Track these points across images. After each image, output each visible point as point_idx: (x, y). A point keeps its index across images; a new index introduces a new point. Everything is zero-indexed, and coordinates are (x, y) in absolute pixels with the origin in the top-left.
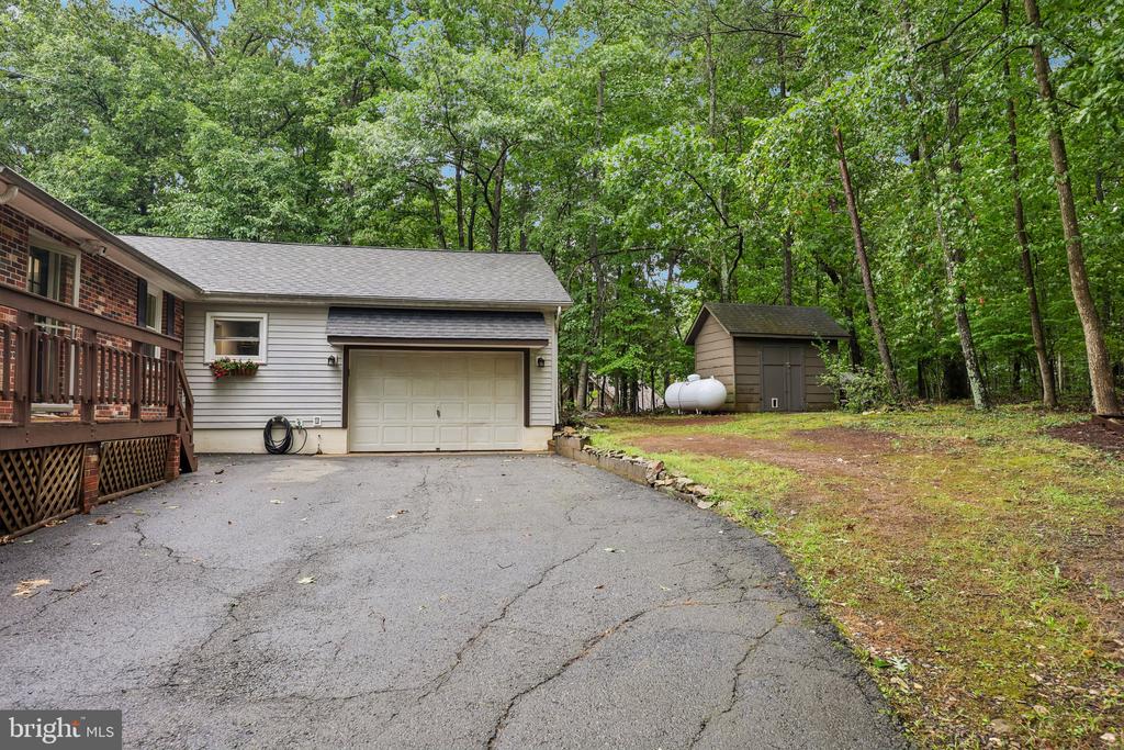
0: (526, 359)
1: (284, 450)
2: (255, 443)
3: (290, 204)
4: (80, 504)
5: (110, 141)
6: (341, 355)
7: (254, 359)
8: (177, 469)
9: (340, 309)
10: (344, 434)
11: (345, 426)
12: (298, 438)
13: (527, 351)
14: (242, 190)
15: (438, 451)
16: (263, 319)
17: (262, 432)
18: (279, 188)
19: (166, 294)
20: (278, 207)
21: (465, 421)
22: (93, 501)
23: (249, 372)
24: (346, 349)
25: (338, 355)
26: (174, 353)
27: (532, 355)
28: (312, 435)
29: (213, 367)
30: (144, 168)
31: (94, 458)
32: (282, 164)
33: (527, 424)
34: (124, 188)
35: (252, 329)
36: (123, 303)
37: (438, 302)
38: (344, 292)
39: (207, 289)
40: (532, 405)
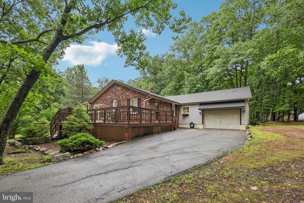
0: (241, 111)
1: (193, 128)
2: (189, 126)
3: (200, 85)
4: (158, 133)
5: (175, 80)
6: (202, 112)
7: (188, 113)
8: (173, 129)
9: (201, 104)
10: (203, 125)
11: (203, 124)
12: (195, 126)
13: (241, 109)
14: (192, 84)
15: (221, 129)
16: (189, 107)
17: (189, 125)
18: (198, 82)
19: (175, 105)
20: (198, 86)
21: (226, 123)
22: (160, 133)
23: (187, 115)
24: (203, 111)
25: (201, 112)
26: (172, 114)
27: (242, 110)
28: (197, 125)
29: (183, 115)
30: (180, 83)
31: (160, 127)
32: (199, 78)
33: (241, 124)
34: (177, 87)
35: (188, 108)
36: (169, 107)
37: (219, 101)
38: (202, 101)
39: (181, 103)
40: (242, 120)
